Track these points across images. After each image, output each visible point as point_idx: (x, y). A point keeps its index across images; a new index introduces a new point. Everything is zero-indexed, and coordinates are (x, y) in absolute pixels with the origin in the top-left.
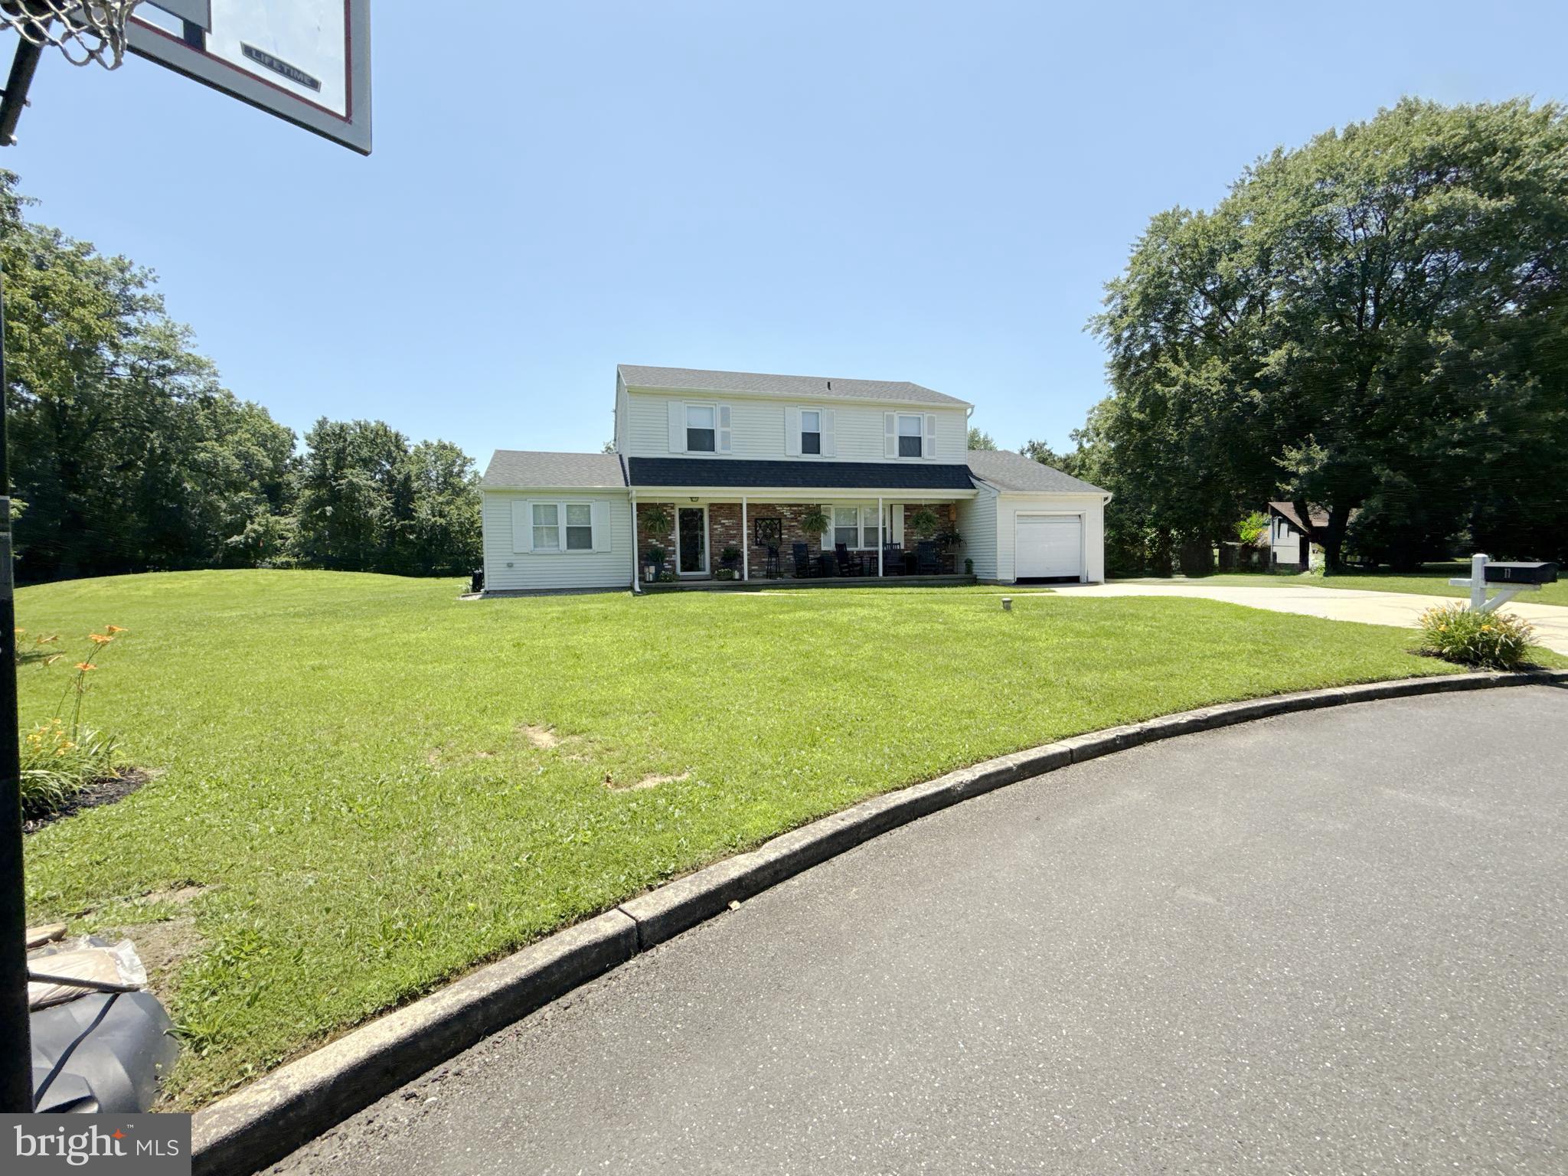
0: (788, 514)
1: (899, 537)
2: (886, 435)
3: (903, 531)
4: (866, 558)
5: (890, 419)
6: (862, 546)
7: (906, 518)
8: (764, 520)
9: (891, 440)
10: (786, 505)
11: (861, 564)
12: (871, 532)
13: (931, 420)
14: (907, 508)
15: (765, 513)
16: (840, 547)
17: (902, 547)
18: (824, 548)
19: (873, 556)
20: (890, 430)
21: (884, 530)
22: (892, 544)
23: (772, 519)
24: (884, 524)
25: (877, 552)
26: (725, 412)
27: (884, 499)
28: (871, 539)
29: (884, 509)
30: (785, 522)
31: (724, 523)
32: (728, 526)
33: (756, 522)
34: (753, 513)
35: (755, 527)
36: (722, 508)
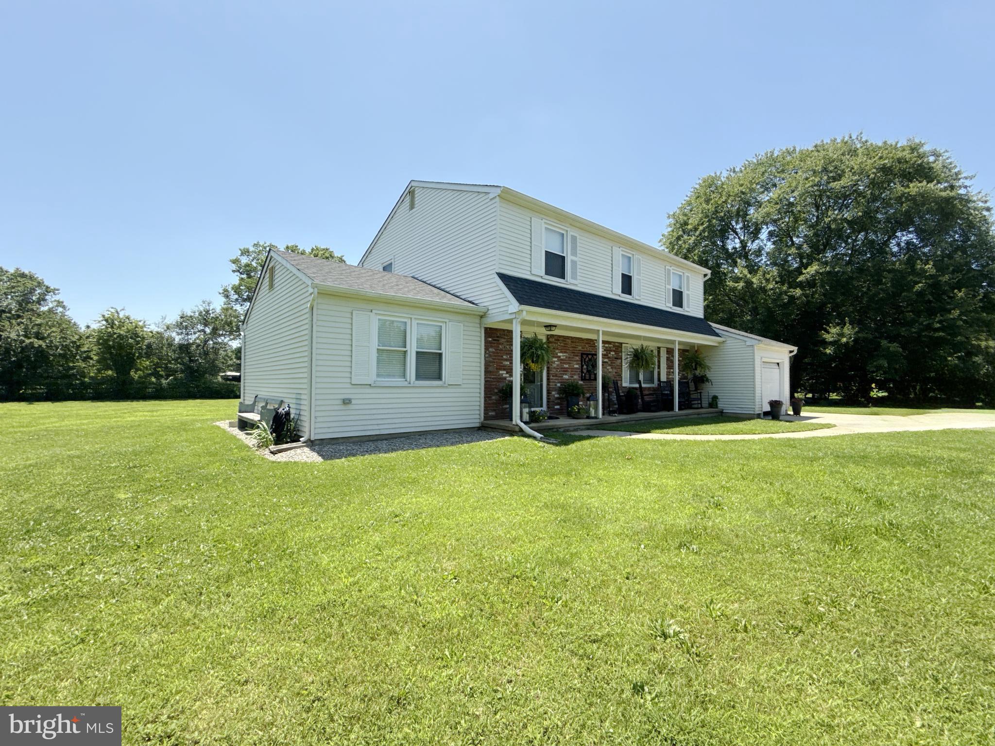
1: (664, 376)
2: (667, 286)
3: (666, 370)
5: (669, 273)
7: (667, 359)
8: (587, 355)
9: (669, 291)
13: (688, 279)
15: (587, 349)
18: (624, 385)
20: (669, 282)
22: (660, 381)
23: (592, 355)
26: (574, 241)
27: (679, 341)
31: (560, 357)
32: (562, 360)
33: (582, 357)
34: (580, 348)
35: (582, 361)
36: (558, 340)
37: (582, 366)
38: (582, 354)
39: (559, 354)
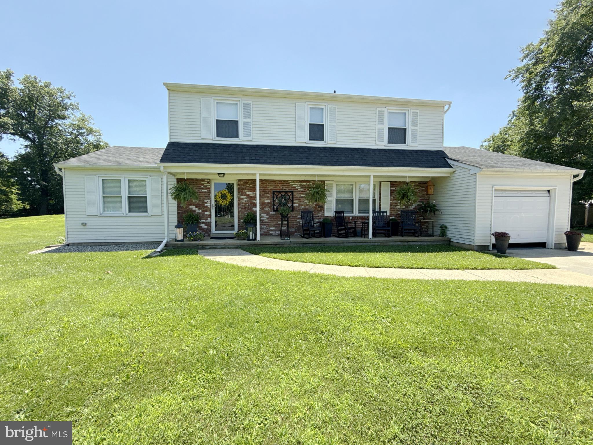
0: (299, 188)
1: (386, 206)
2: (378, 126)
3: (389, 202)
4: (359, 222)
5: (381, 113)
6: (356, 213)
7: (392, 192)
8: (280, 192)
9: (381, 130)
10: (297, 181)
11: (355, 228)
12: (364, 202)
13: (415, 114)
14: (393, 184)
15: (280, 187)
16: (339, 214)
17: (388, 214)
18: (326, 214)
19: (364, 222)
20: (381, 122)
21: (374, 201)
22: (380, 212)
23: (286, 192)
24: (374, 196)
25: (368, 217)
26: (247, 107)
27: (374, 177)
28: (364, 208)
29: (374, 186)
30: (296, 194)
31: (249, 195)
32: (251, 197)
33: (274, 194)
34: (272, 187)
35: (274, 197)
36: (247, 183)
37: (274, 201)
38: (274, 192)
39: (247, 193)
